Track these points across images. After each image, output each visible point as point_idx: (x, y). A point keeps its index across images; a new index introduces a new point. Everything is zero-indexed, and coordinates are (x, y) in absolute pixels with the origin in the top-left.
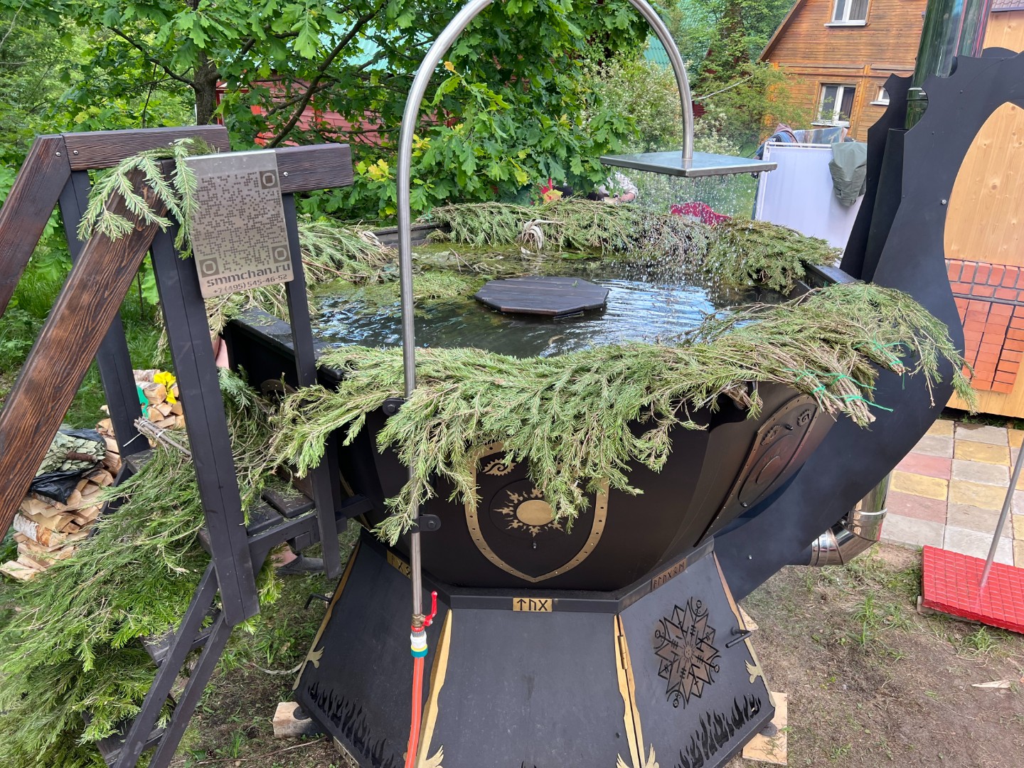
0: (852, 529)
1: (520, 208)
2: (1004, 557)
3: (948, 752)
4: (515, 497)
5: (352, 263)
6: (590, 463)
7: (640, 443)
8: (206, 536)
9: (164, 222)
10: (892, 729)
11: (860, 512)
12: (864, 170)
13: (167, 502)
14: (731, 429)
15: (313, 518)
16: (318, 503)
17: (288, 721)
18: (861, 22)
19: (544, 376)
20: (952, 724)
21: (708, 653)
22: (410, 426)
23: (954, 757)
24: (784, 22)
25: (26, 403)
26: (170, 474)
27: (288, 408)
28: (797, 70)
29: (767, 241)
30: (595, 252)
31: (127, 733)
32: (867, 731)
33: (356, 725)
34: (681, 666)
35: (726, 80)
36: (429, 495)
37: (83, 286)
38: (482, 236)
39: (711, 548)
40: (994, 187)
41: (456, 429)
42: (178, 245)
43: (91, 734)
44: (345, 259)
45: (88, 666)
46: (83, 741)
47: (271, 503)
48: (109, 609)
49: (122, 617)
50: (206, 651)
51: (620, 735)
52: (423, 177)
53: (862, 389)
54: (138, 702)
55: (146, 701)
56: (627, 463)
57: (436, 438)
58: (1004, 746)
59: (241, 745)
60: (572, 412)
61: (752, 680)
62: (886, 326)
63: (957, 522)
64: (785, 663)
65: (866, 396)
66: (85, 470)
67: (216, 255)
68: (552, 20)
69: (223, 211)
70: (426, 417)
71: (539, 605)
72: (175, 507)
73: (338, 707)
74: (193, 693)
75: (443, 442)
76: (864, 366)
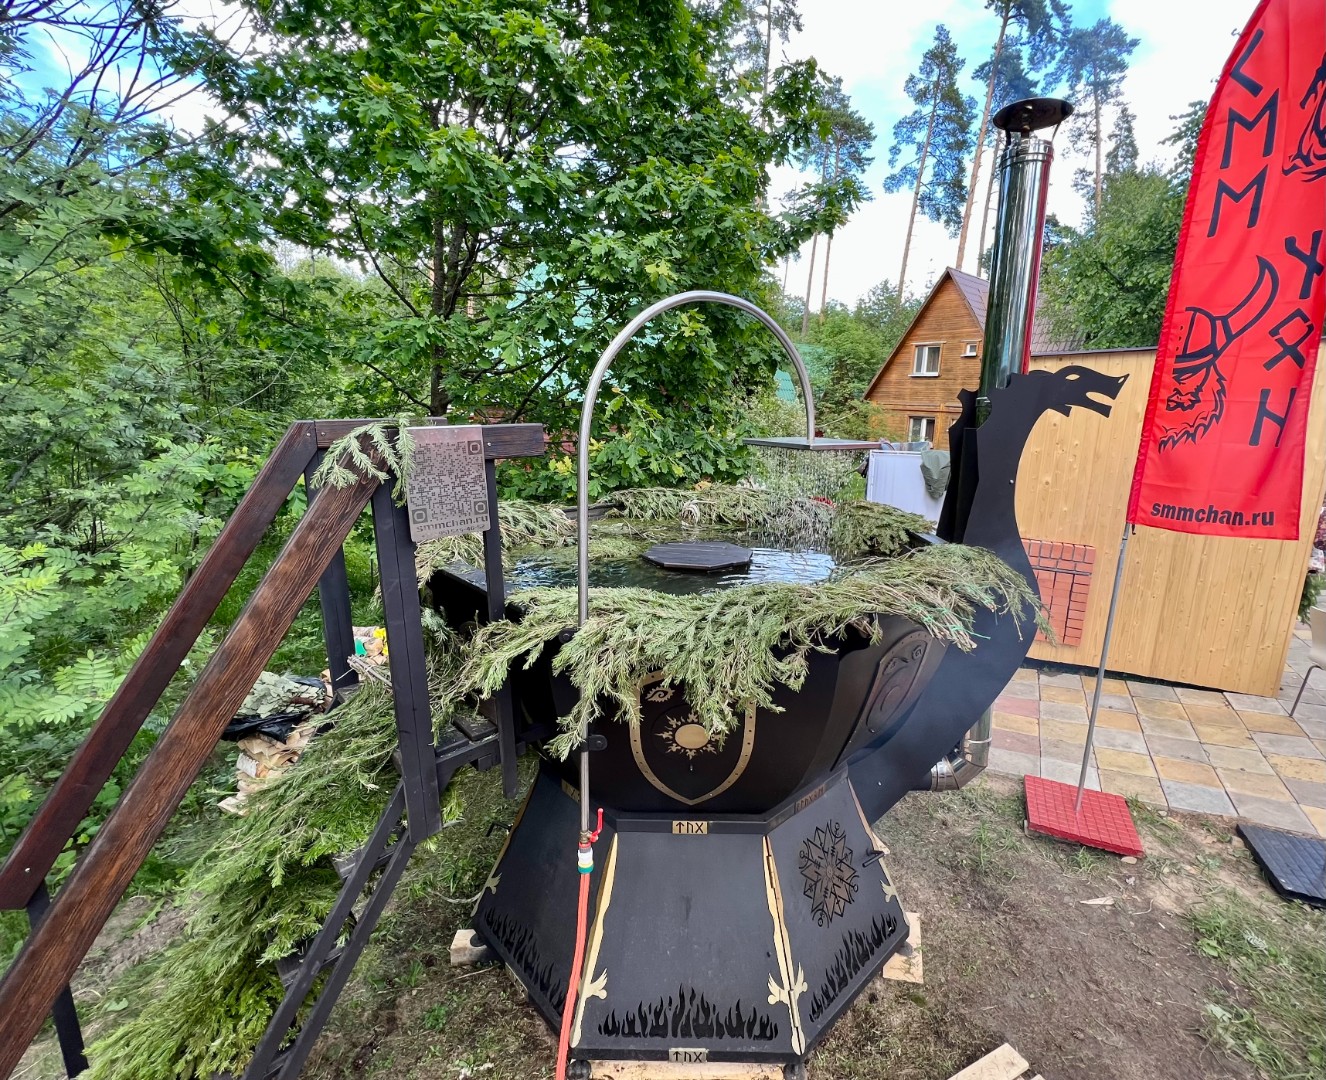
0: (964, 757)
1: (681, 492)
2: (1092, 784)
3: (1068, 968)
4: (673, 722)
5: (544, 531)
6: (738, 684)
7: (781, 666)
8: (398, 756)
9: (383, 476)
10: (1015, 945)
11: (969, 742)
12: (948, 470)
13: (368, 727)
14: (859, 656)
15: (495, 741)
16: (500, 727)
17: (465, 949)
18: (936, 374)
19: (699, 609)
20: (1067, 939)
21: (847, 873)
22: (582, 652)
23: (1073, 973)
24: (878, 373)
25: (249, 626)
26: (374, 703)
27: (479, 640)
28: (892, 407)
29: (877, 515)
30: (741, 525)
31: (306, 952)
32: (993, 948)
33: (527, 951)
34: (824, 886)
35: (839, 413)
36: (597, 714)
37: (311, 527)
38: (650, 512)
39: (845, 775)
40: (1047, 483)
41: (621, 654)
42: (394, 495)
43: (271, 954)
44: (537, 528)
45: (276, 882)
46: (263, 961)
47: (459, 728)
48: (305, 827)
49: (315, 834)
50: (390, 868)
51: (771, 954)
52: (599, 472)
53: (964, 622)
54: (320, 920)
55: (328, 919)
56: (770, 684)
57: (604, 663)
58: (1118, 962)
59: (420, 974)
60: (722, 639)
61: (888, 900)
62: (977, 574)
63: (1051, 755)
64: (915, 885)
65: (966, 627)
66: (306, 713)
67: (427, 506)
68: (702, 359)
69: (435, 471)
70: (597, 644)
71: (696, 828)
72: (374, 732)
73: (512, 932)
74: (373, 912)
75: (610, 666)
76: (963, 604)
